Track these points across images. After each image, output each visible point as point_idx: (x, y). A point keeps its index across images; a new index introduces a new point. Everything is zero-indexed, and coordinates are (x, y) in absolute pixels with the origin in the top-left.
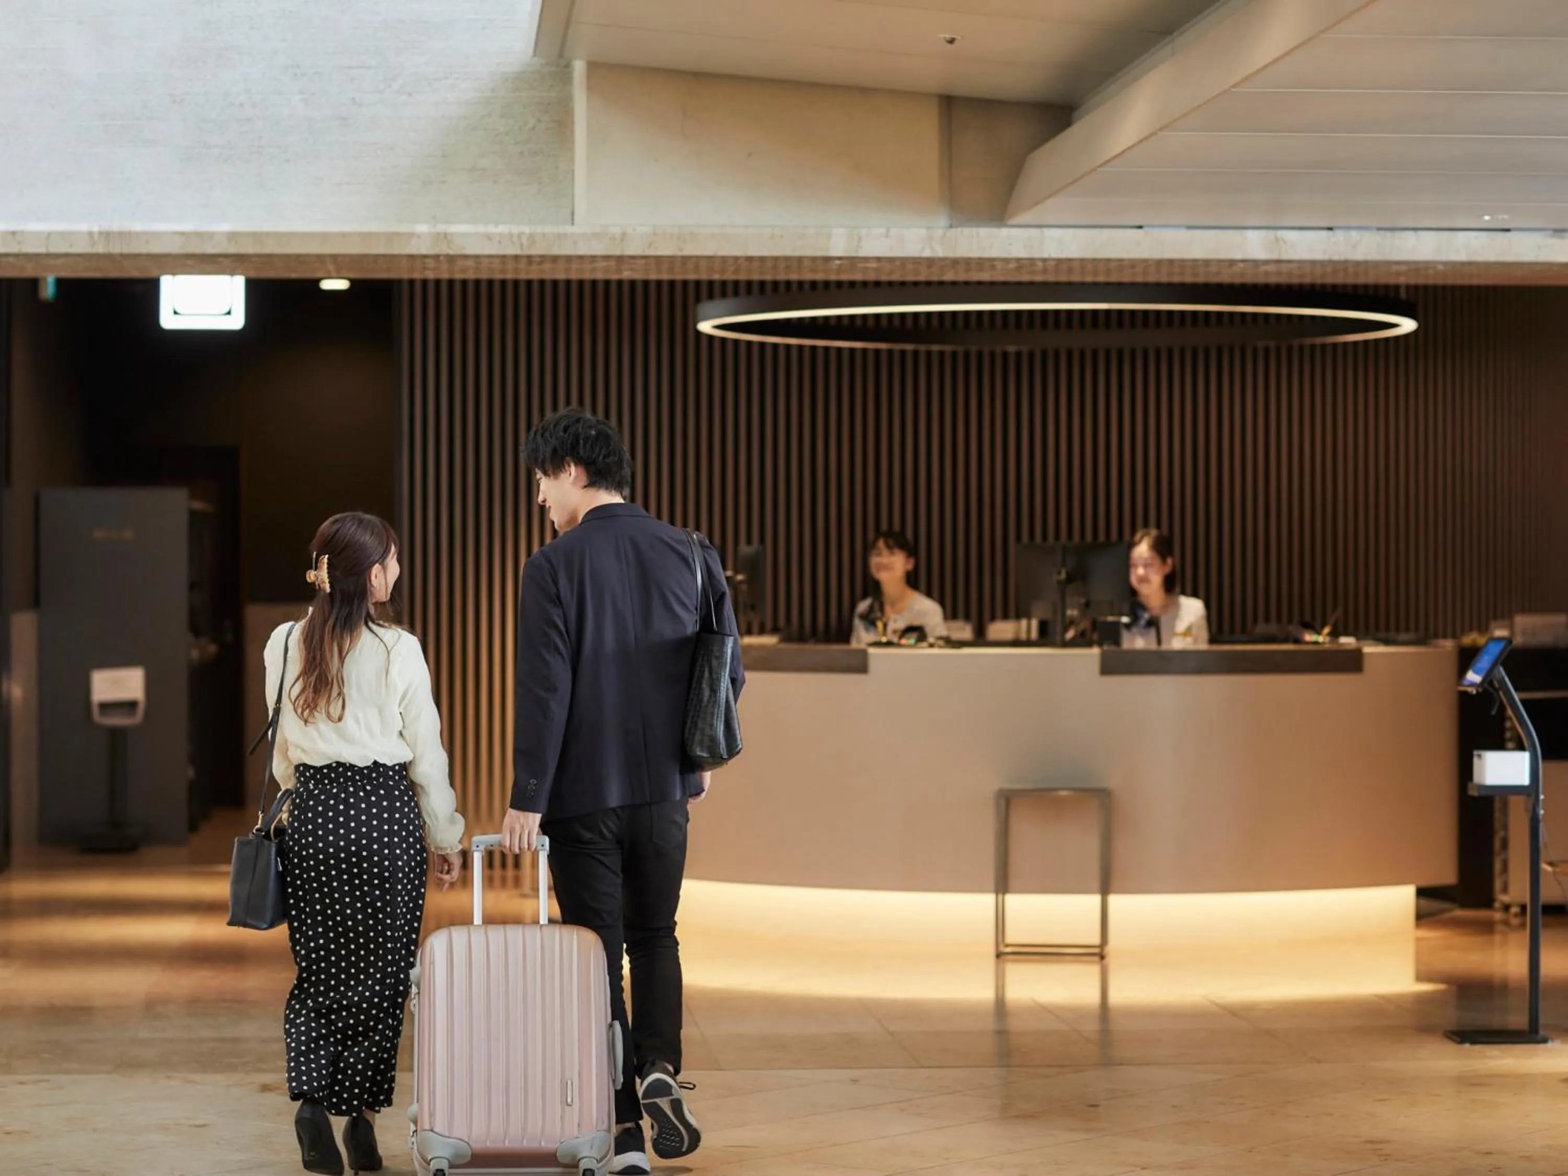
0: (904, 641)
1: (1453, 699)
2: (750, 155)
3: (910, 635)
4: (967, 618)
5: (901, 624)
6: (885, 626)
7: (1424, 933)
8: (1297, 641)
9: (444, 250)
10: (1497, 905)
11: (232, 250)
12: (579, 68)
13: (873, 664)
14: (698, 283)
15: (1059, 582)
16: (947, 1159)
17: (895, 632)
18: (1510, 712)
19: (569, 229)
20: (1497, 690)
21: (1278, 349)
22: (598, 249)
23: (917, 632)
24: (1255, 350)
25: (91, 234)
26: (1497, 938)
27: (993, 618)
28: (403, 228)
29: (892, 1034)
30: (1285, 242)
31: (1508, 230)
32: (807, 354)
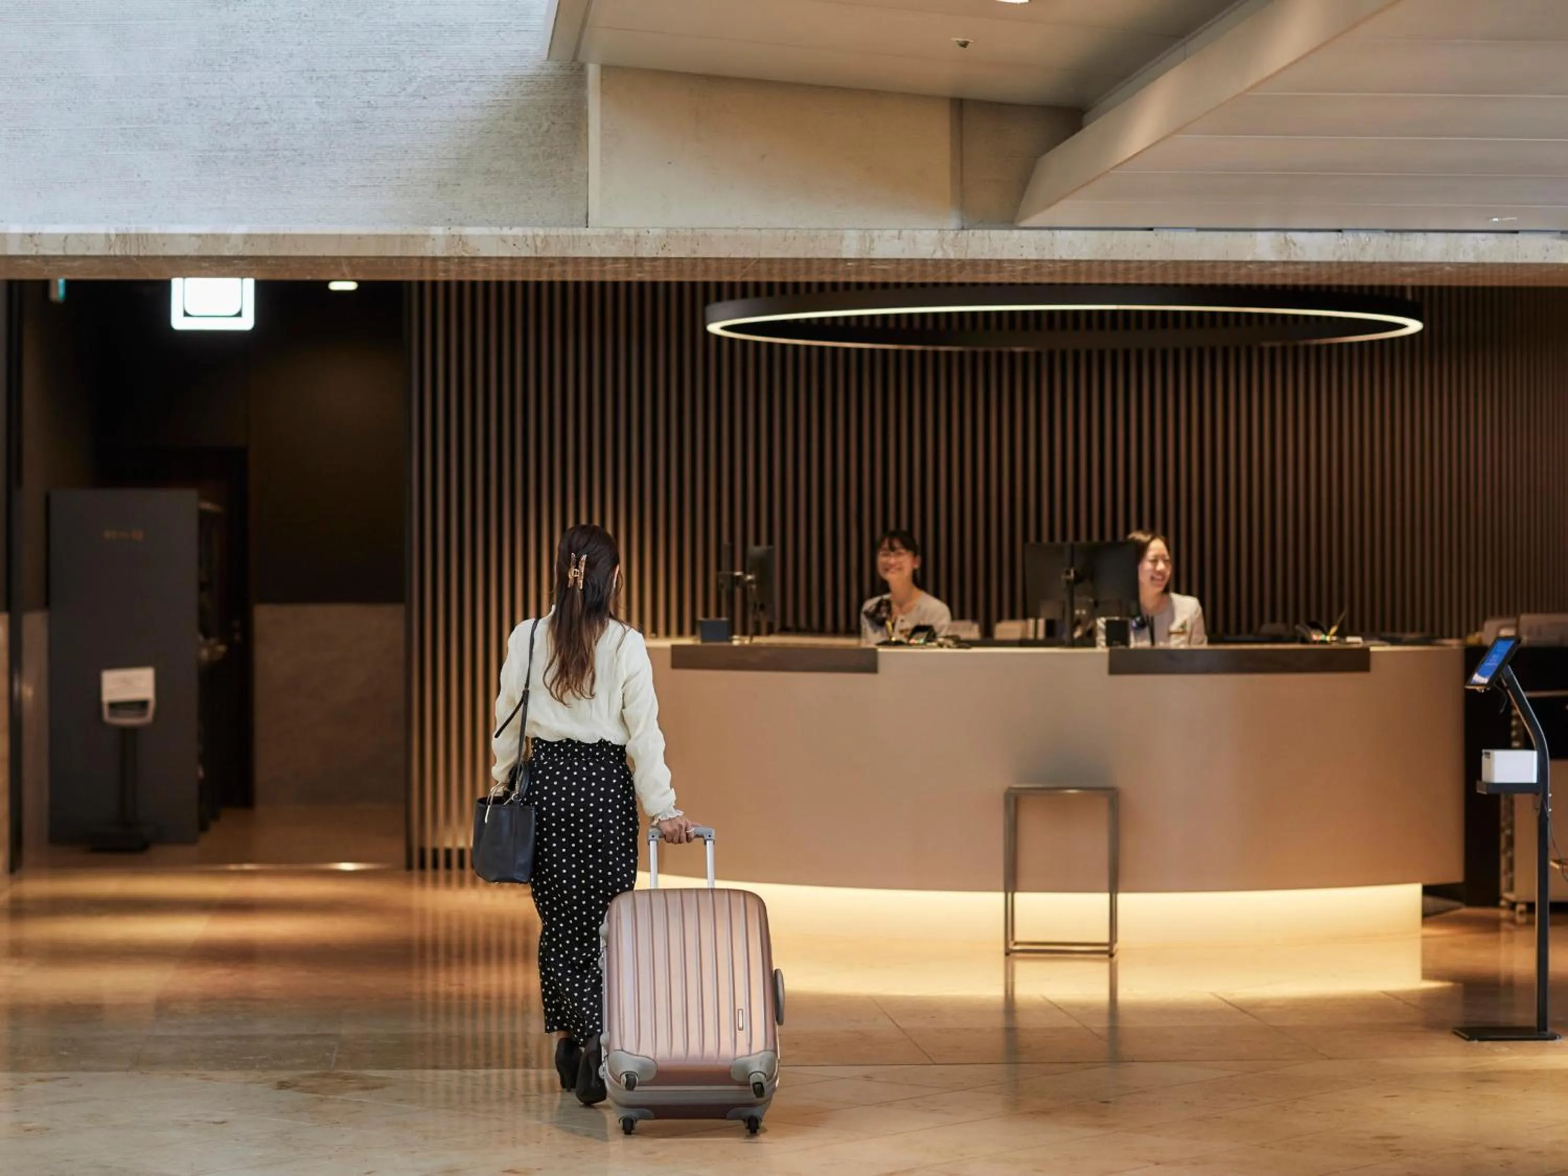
0: (912, 641)
1: (1459, 698)
2: (764, 156)
3: (920, 634)
4: (974, 618)
5: (909, 625)
6: (893, 625)
7: (1430, 931)
8: (1304, 641)
9: (458, 252)
10: (1503, 903)
11: (248, 252)
12: (593, 72)
13: (882, 664)
14: (706, 284)
15: (1068, 582)
16: (962, 1155)
17: (902, 632)
18: (1517, 711)
19: (583, 231)
20: (1505, 690)
21: (1284, 349)
22: (611, 251)
23: (926, 631)
24: (1261, 351)
25: (107, 236)
26: (1503, 935)
27: (1000, 619)
28: (418, 230)
29: (903, 1031)
30: (1295, 245)
31: (1516, 232)
32: (815, 355)
